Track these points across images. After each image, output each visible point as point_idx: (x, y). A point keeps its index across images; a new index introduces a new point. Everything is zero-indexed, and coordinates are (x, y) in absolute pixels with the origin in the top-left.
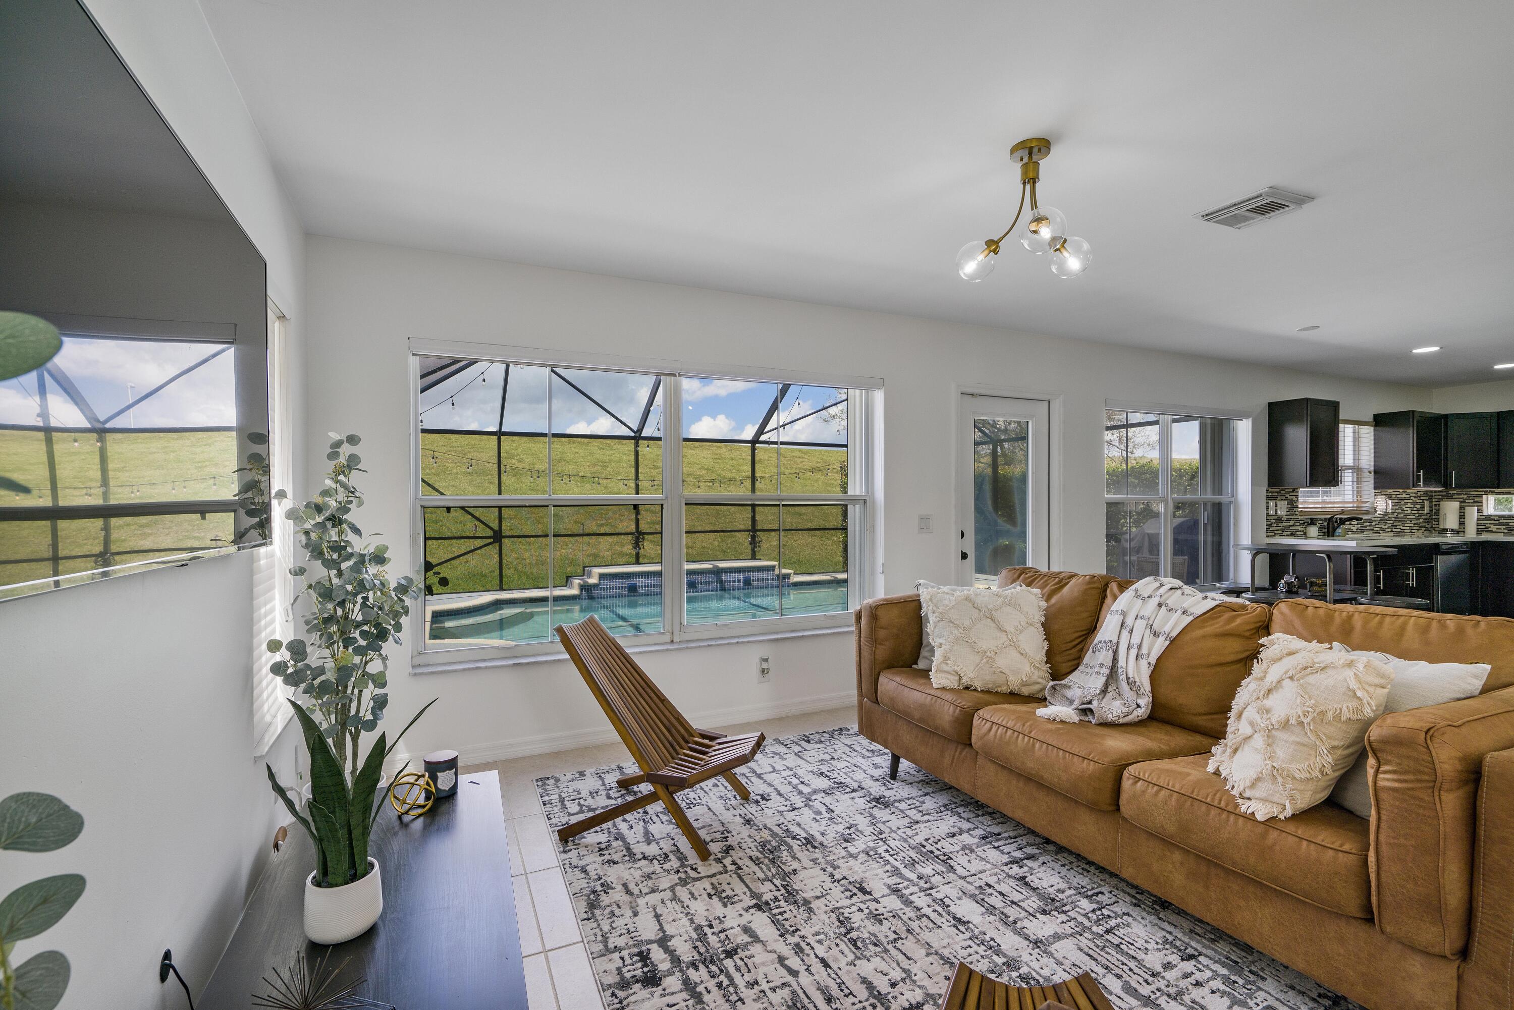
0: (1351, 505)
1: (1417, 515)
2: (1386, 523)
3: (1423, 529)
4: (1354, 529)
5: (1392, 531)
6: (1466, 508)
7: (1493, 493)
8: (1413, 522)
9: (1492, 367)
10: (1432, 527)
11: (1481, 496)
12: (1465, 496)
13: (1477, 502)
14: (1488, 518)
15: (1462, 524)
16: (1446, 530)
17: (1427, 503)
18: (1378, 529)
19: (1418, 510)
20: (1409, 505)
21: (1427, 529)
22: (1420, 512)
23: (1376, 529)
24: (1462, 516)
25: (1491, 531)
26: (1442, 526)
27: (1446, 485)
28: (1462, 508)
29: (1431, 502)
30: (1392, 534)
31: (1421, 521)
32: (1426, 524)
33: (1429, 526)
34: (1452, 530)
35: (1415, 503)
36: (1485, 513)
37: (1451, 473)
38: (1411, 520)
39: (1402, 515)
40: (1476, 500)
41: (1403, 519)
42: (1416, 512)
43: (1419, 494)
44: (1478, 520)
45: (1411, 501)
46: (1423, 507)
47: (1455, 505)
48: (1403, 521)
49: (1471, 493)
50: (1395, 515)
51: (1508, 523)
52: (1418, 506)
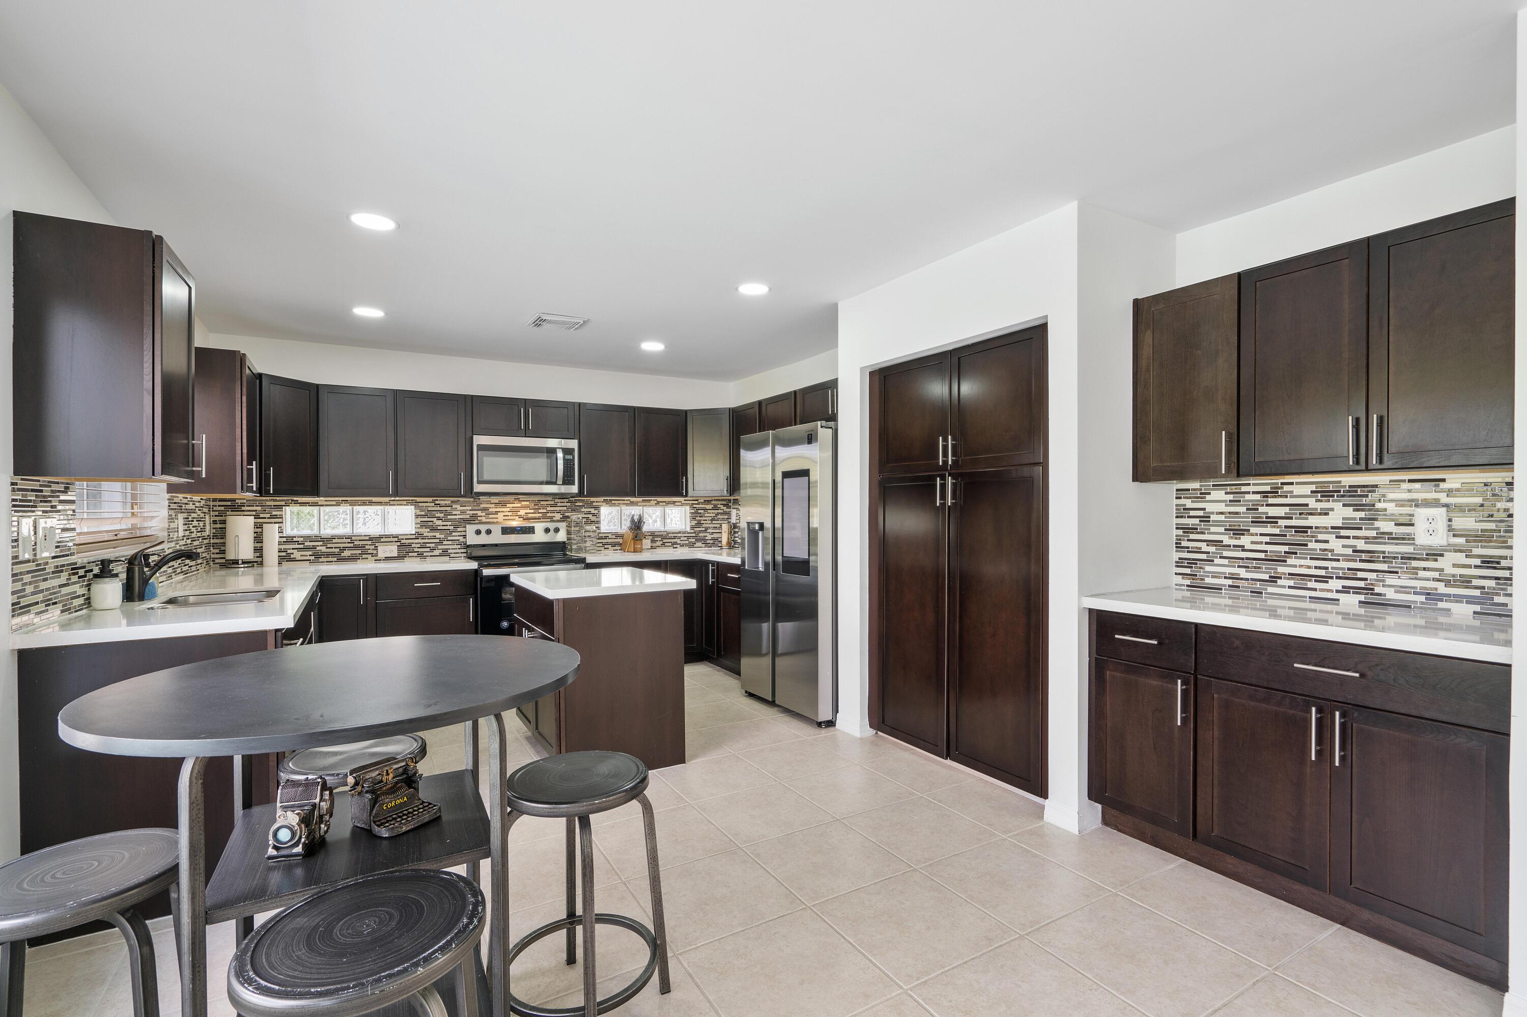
6: (263, 526)
7: (296, 502)
10: (212, 557)
11: (280, 507)
12: (259, 508)
13: (275, 517)
14: (292, 540)
17: (208, 519)
19: (201, 531)
20: (195, 522)
22: (203, 534)
24: (258, 538)
25: (294, 560)
26: (231, 556)
28: (259, 526)
29: (210, 517)
32: (207, 555)
33: (209, 558)
34: (247, 561)
35: (199, 520)
36: (288, 533)
37: (269, 471)
40: (274, 513)
42: (200, 534)
44: (280, 543)
45: (196, 515)
46: (205, 526)
47: (250, 520)
49: (268, 503)
51: (314, 547)
52: (202, 525)
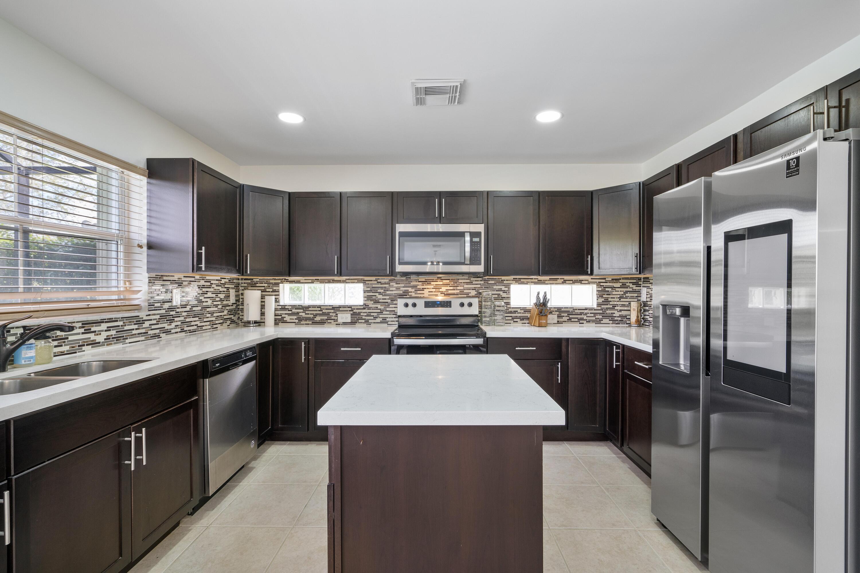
0: (115, 297)
1: (220, 307)
2: (171, 321)
3: (229, 322)
4: (100, 339)
5: (182, 331)
6: (266, 297)
7: (287, 281)
8: (215, 315)
9: (275, 115)
10: (239, 318)
11: (277, 284)
13: (275, 291)
14: (284, 308)
15: (263, 314)
16: (249, 322)
17: (232, 292)
18: (157, 331)
19: (221, 300)
20: (209, 295)
21: (233, 322)
22: (225, 302)
23: (151, 332)
24: (263, 306)
25: (286, 322)
27: (241, 270)
28: (262, 298)
29: (237, 291)
30: (183, 334)
31: (226, 312)
32: (232, 316)
33: (235, 318)
34: (255, 322)
35: (217, 293)
36: (282, 303)
37: (247, 256)
38: (212, 313)
39: (199, 308)
40: (274, 288)
41: (201, 312)
42: (219, 303)
43: (223, 281)
44: (276, 310)
45: (212, 290)
46: (228, 297)
47: (257, 294)
48: (199, 316)
50: (188, 309)
51: (298, 313)
52: (222, 296)
